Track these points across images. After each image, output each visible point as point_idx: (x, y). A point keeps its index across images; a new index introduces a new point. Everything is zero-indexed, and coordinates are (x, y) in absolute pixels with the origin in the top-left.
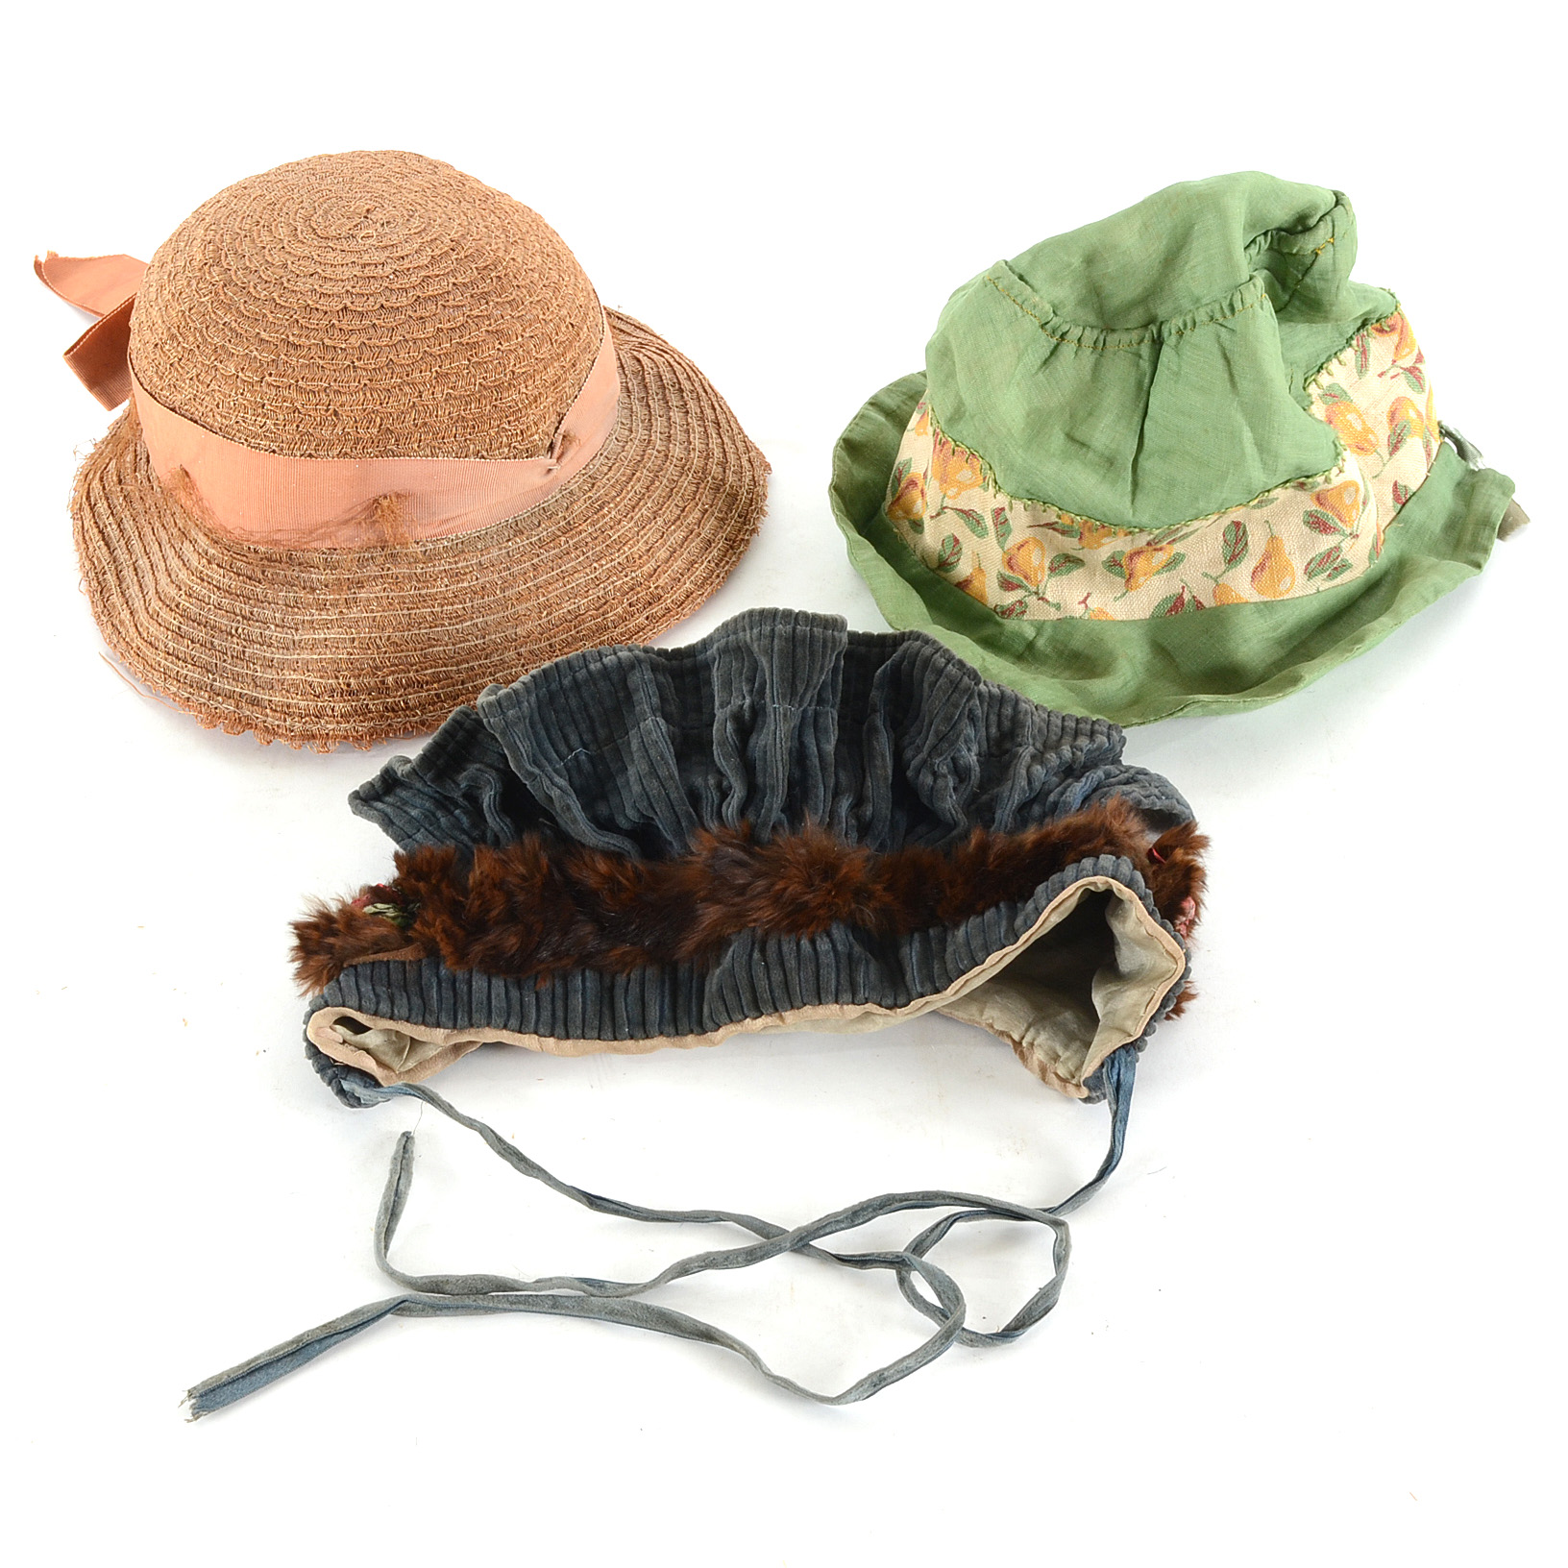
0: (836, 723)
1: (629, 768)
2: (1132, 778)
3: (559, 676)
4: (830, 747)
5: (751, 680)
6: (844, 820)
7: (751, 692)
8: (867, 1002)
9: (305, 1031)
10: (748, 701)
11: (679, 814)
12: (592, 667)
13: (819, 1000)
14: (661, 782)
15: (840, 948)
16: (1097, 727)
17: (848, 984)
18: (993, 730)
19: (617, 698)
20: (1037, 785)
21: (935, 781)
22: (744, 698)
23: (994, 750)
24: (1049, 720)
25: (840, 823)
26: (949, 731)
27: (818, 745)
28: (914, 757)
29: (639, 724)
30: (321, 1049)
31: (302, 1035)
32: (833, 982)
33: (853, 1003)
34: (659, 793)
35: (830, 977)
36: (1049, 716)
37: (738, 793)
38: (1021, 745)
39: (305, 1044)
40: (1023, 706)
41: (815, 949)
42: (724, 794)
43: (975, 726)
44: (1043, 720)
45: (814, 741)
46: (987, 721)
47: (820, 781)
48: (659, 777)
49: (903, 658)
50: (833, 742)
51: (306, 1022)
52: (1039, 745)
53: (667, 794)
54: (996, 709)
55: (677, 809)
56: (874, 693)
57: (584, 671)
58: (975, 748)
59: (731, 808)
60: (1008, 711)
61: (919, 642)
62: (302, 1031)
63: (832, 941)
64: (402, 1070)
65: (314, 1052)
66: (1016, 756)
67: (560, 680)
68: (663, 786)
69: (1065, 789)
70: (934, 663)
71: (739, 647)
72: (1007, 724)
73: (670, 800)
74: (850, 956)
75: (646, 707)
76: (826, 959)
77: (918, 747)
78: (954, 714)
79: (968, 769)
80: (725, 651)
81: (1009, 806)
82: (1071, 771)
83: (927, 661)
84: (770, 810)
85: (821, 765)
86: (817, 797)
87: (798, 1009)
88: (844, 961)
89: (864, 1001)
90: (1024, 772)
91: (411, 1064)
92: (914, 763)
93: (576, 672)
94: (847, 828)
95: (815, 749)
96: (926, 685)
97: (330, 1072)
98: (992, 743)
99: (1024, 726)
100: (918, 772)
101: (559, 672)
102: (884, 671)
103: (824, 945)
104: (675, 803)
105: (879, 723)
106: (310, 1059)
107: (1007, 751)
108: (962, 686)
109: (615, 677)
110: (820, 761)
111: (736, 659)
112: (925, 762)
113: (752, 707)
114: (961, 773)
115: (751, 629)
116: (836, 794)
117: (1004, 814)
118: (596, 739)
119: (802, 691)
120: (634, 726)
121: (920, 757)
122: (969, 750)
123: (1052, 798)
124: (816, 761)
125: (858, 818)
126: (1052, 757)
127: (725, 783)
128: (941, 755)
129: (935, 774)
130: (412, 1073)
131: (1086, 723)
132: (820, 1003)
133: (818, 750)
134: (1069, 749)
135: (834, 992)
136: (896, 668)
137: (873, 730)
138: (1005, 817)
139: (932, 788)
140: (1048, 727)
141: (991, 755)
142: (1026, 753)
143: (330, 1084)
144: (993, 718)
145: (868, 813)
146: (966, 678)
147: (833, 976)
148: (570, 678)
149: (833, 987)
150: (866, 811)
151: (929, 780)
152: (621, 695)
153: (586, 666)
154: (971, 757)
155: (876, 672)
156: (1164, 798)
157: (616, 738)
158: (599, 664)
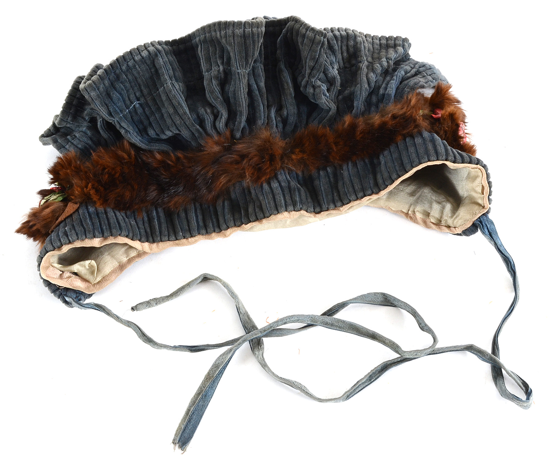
0: (263, 71)
1: (162, 109)
2: (417, 71)
3: (120, 65)
4: (262, 84)
5: (222, 57)
6: (274, 119)
7: (223, 63)
8: (301, 210)
9: (40, 274)
10: (221, 68)
11: (193, 131)
12: (136, 58)
13: (277, 211)
14: (180, 117)
15: (283, 184)
16: (397, 42)
17: (291, 201)
18: (345, 54)
19: (151, 72)
20: (373, 85)
21: (314, 90)
22: (219, 66)
23: (347, 65)
24: (373, 42)
25: (272, 121)
26: (315, 64)
27: (257, 84)
28: (302, 80)
29: (164, 85)
30: (51, 282)
31: (39, 277)
32: (283, 201)
33: (294, 211)
34: (181, 122)
35: (280, 198)
36: (372, 39)
37: (225, 115)
38: (361, 62)
39: (42, 280)
40: (359, 39)
41: (271, 188)
42: (216, 116)
43: (335, 55)
44: (370, 43)
45: (254, 82)
46: (341, 50)
47: (261, 102)
48: (179, 114)
49: (287, 31)
50: (263, 80)
51: (39, 270)
52: (370, 59)
53: (184, 122)
54: (345, 43)
55: (191, 129)
56: (278, 52)
57: (132, 61)
58: (336, 67)
59: (221, 124)
60: (351, 43)
61: (294, 22)
62: (39, 275)
63: (279, 182)
64: (95, 282)
65: (48, 284)
66: (359, 69)
67: (121, 67)
68: (182, 118)
69: (387, 85)
70: (301, 32)
71: (213, 40)
72: (351, 50)
73: (186, 125)
74: (289, 187)
75: (166, 77)
76: (278, 191)
77: (303, 74)
78: (315, 55)
79: (334, 78)
80: (205, 41)
81: (361, 99)
82: (387, 73)
83: (298, 31)
84: (240, 123)
85: (260, 94)
86: (260, 111)
87: (268, 218)
88: (286, 191)
89: (300, 209)
90: (365, 79)
91: (99, 279)
92: (303, 83)
93: (128, 62)
94: (276, 123)
95: (256, 86)
96: (300, 44)
97: (58, 293)
98: (345, 61)
99: (360, 51)
100: (306, 87)
101: (119, 63)
102: (281, 40)
103: (275, 185)
104: (189, 126)
105: (283, 66)
106: (46, 287)
107: (353, 65)
108: (316, 41)
109: (149, 62)
110: (259, 92)
111: (211, 46)
112: (308, 82)
113: (224, 71)
114: (330, 82)
115: (220, 31)
116: (269, 107)
117: (359, 104)
118: (143, 95)
119: (250, 61)
120: (161, 87)
121: (305, 80)
122: (333, 68)
123: (381, 91)
124: (257, 93)
125: (281, 116)
126: (377, 66)
127: (215, 111)
128: (314, 77)
129: (314, 87)
130: (101, 283)
131: (391, 40)
132: (278, 213)
133: (257, 87)
134: (385, 60)
135: (284, 206)
136: (285, 36)
137: (281, 71)
138: (360, 105)
139: (314, 94)
140: (373, 46)
141: (345, 67)
142: (364, 65)
143: (59, 298)
144: (344, 48)
145: (285, 113)
146: (317, 36)
147: (282, 198)
148: (125, 65)
149: (283, 203)
150: (284, 112)
151: (311, 90)
152: (153, 70)
153: (133, 58)
154: (334, 72)
155: (277, 41)
156: (434, 81)
157: (153, 93)
158: (139, 57)
